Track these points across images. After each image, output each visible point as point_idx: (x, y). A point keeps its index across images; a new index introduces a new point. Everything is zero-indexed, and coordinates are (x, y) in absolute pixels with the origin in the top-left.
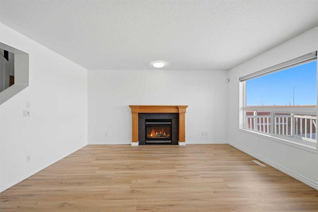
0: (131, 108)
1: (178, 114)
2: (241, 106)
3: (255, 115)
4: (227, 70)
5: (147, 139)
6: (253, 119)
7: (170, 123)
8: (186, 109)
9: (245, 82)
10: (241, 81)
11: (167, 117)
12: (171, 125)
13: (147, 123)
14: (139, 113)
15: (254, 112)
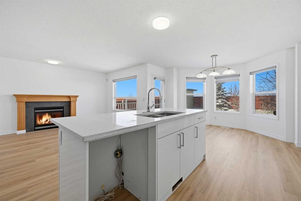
0: (16, 97)
1: (70, 102)
2: (113, 97)
3: (123, 102)
4: (106, 74)
5: (36, 125)
6: (122, 105)
7: (62, 110)
8: (77, 98)
9: (115, 83)
10: (114, 82)
11: (59, 105)
12: (63, 111)
13: (36, 111)
14: (26, 102)
15: (122, 101)
